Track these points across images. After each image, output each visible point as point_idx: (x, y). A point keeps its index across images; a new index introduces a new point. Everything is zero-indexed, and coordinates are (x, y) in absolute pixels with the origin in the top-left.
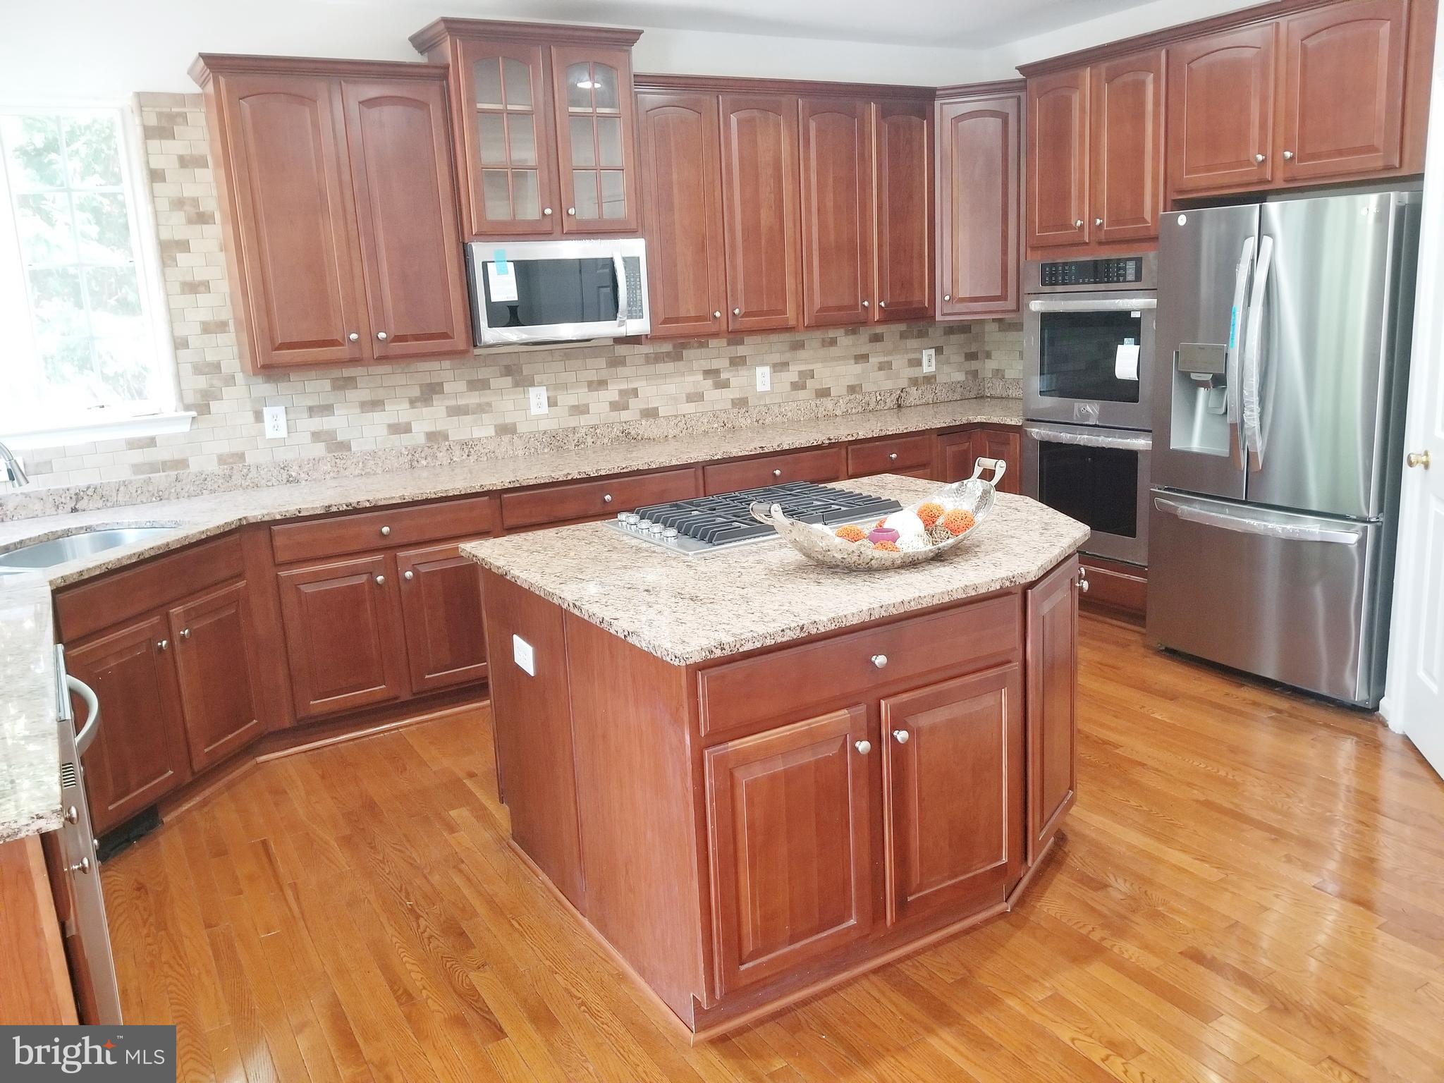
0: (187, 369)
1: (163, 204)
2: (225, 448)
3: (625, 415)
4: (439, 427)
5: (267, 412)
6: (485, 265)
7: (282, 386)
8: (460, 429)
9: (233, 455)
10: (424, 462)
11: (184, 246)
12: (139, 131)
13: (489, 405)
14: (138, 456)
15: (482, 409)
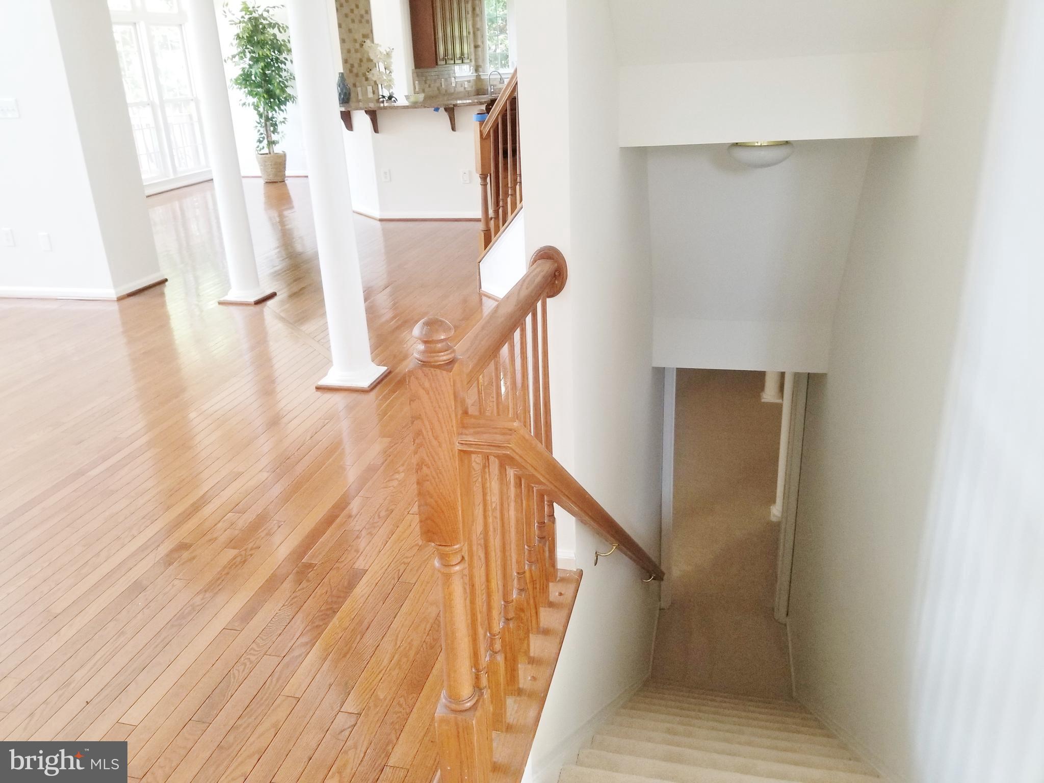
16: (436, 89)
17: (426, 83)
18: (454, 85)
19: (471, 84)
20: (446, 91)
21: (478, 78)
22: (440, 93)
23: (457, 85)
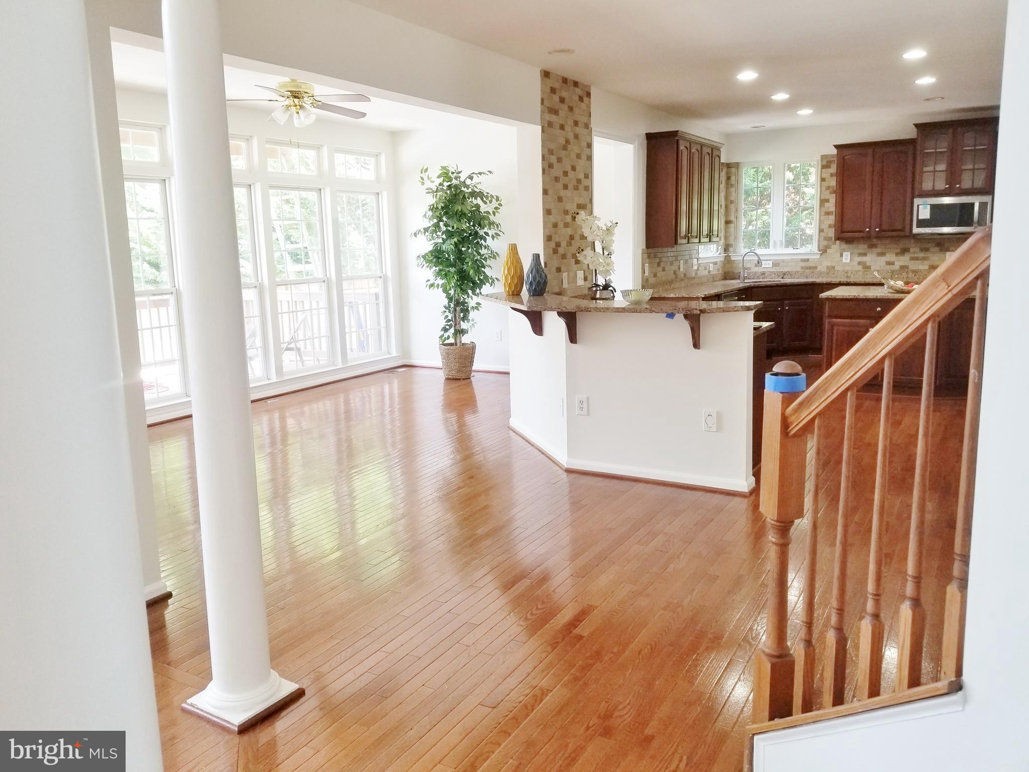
0: (822, 238)
1: (824, 188)
2: (829, 264)
4: (905, 264)
5: (845, 254)
6: (918, 206)
7: (851, 246)
8: (914, 265)
9: (831, 267)
10: (897, 276)
11: (827, 201)
12: (820, 167)
13: (928, 258)
14: (803, 264)
15: (924, 259)
16: (672, 273)
18: (695, 268)
19: (717, 266)
20: (685, 275)
21: (728, 260)
22: (676, 277)
23: (700, 268)
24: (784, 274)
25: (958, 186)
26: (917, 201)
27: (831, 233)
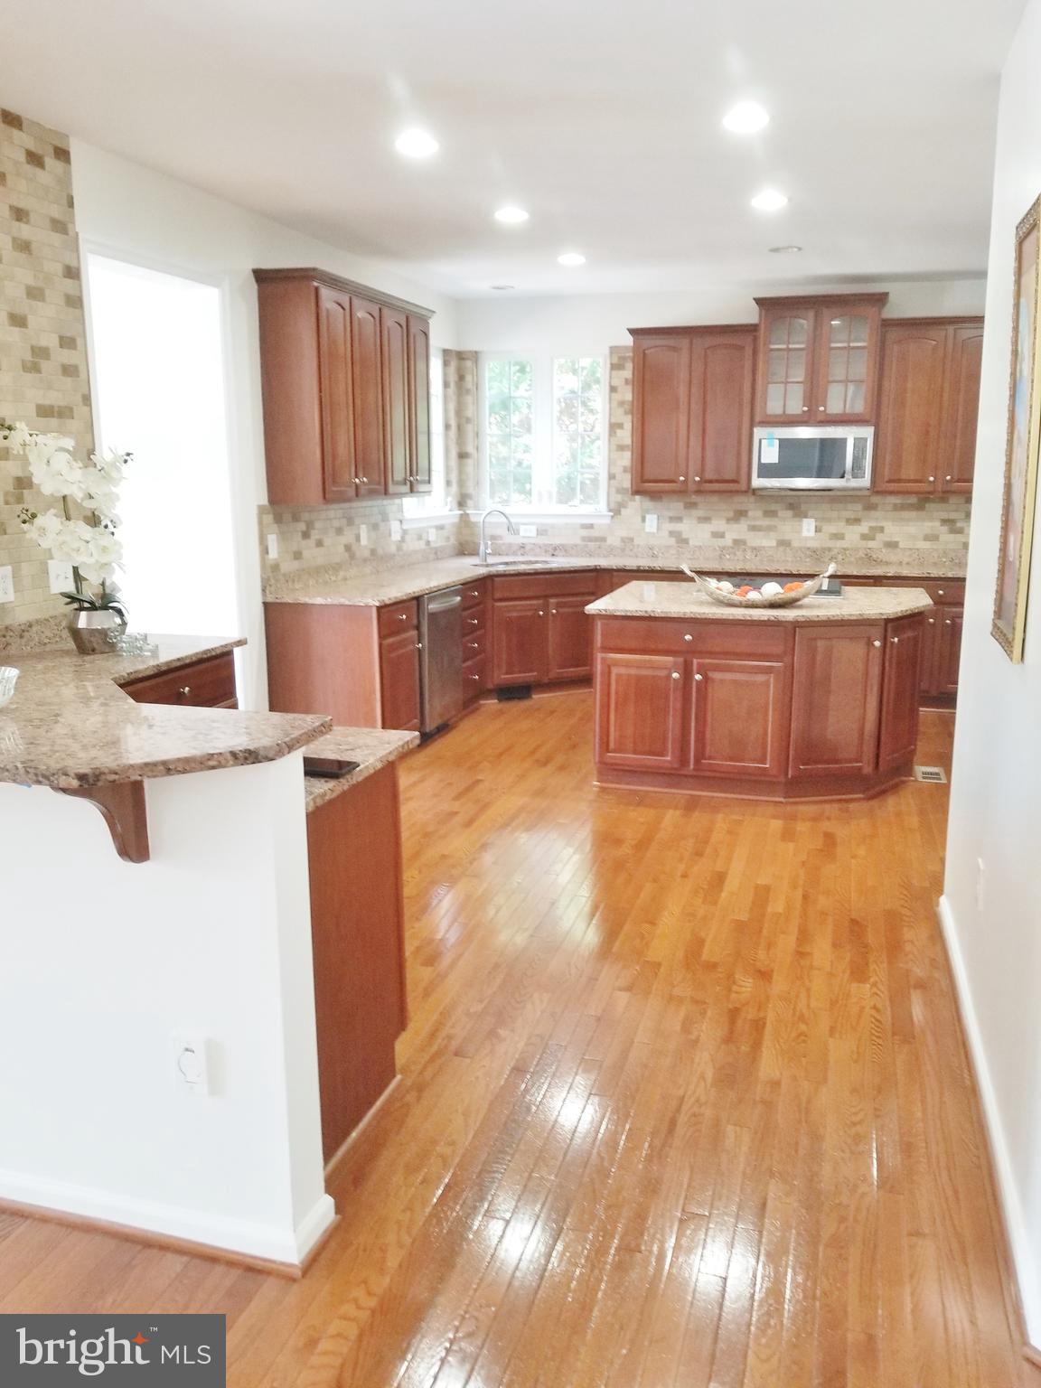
0: (613, 490)
1: (615, 404)
2: (624, 533)
3: (871, 544)
4: (742, 537)
5: (648, 517)
6: (760, 440)
7: (659, 505)
8: (754, 540)
9: (627, 538)
10: (728, 556)
11: (620, 426)
12: (608, 366)
13: (775, 527)
14: (585, 533)
15: (770, 529)
16: (341, 549)
17: (306, 535)
18: (396, 537)
19: (445, 533)
20: (373, 552)
21: (465, 521)
22: (352, 557)
23: (408, 538)
24: (555, 549)
25: (822, 409)
26: (758, 432)
27: (626, 481)
